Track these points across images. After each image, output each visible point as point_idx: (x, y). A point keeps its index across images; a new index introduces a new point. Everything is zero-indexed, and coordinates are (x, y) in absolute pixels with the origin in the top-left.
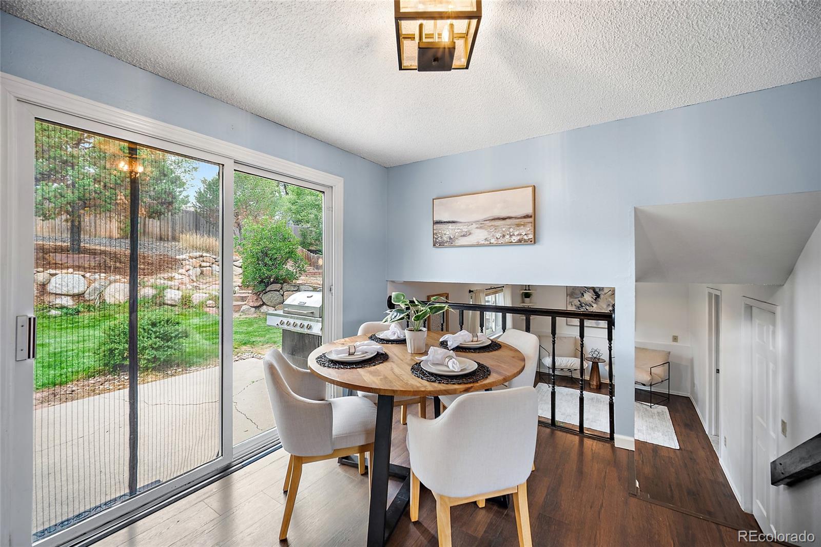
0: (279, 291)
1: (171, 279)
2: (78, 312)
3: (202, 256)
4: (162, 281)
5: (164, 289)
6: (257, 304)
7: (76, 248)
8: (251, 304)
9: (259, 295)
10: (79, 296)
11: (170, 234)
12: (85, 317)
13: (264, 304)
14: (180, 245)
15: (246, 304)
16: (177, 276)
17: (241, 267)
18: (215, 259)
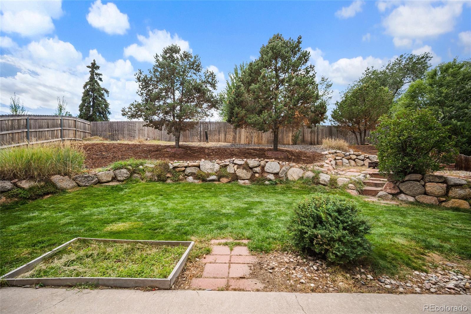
0: (419, 181)
1: (322, 166)
2: (276, 184)
3: (336, 153)
4: (317, 168)
5: (319, 173)
6: (393, 192)
7: (276, 149)
8: (389, 191)
9: (395, 183)
10: (276, 174)
11: (316, 141)
12: (279, 187)
13: (401, 192)
14: (322, 146)
15: (381, 190)
16: (326, 165)
17: (363, 160)
18: (344, 154)
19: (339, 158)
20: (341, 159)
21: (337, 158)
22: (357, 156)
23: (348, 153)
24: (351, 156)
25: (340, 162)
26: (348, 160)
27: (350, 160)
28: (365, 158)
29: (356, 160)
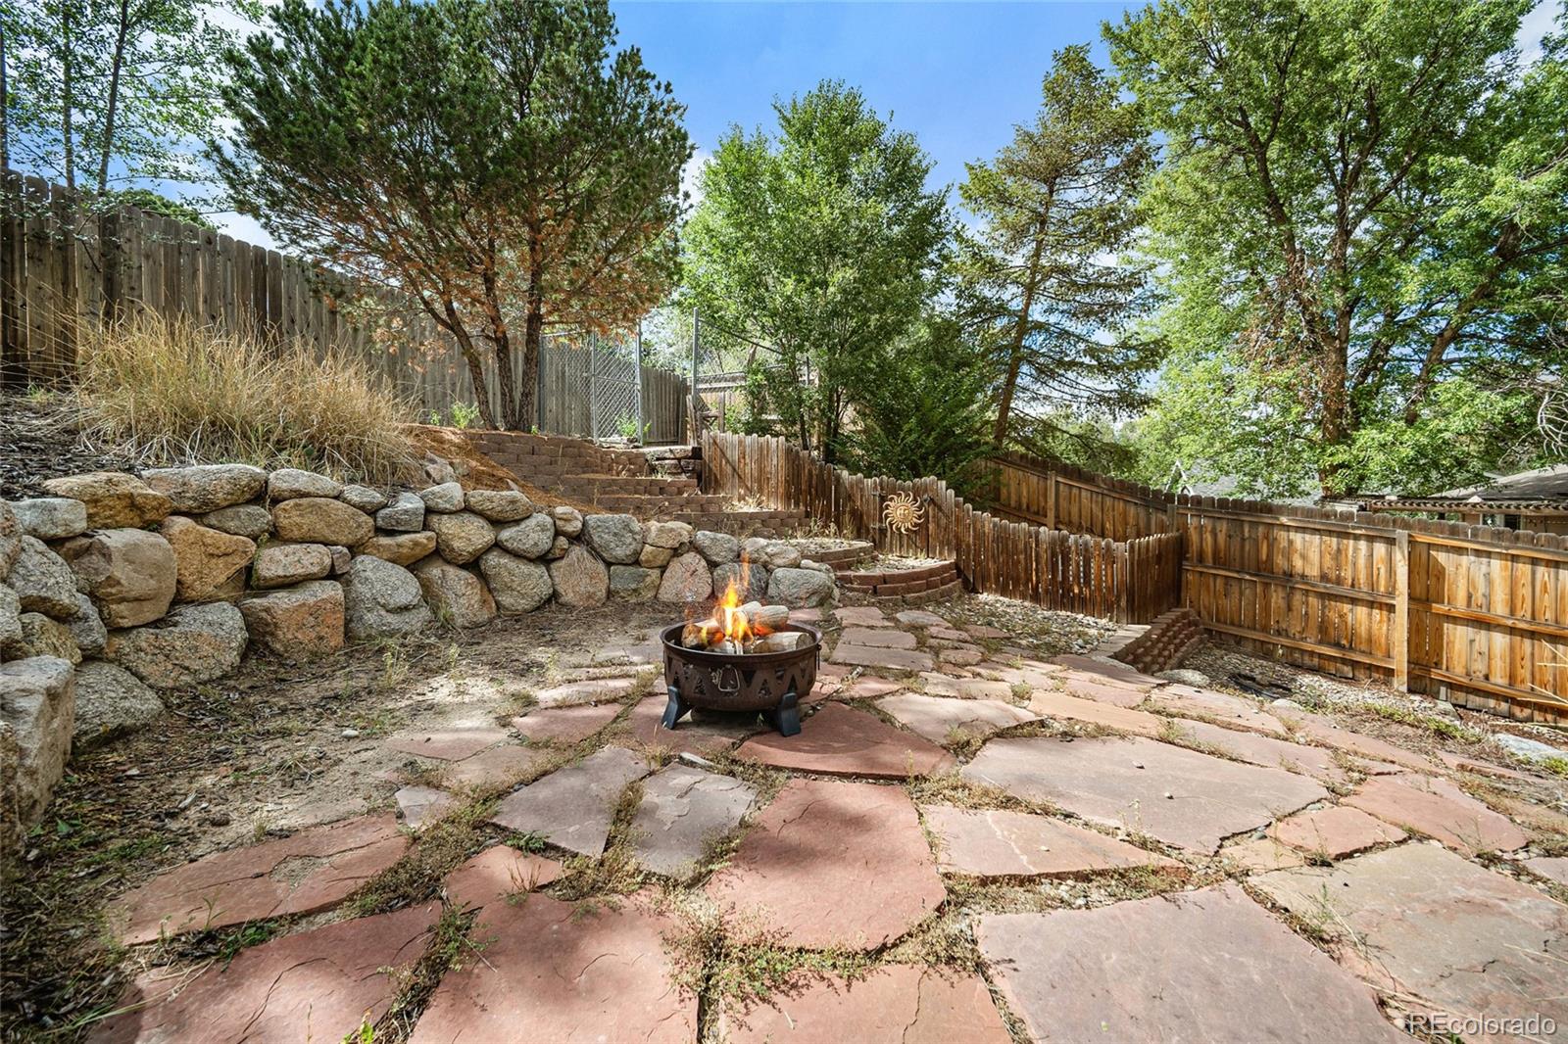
17: (545, 559)
18: (372, 511)
19: (313, 558)
20: (332, 575)
21: (276, 561)
22: (497, 523)
23: (410, 502)
24: (448, 526)
25: (315, 611)
26: (415, 565)
27: (435, 571)
28: (562, 541)
29: (494, 560)
